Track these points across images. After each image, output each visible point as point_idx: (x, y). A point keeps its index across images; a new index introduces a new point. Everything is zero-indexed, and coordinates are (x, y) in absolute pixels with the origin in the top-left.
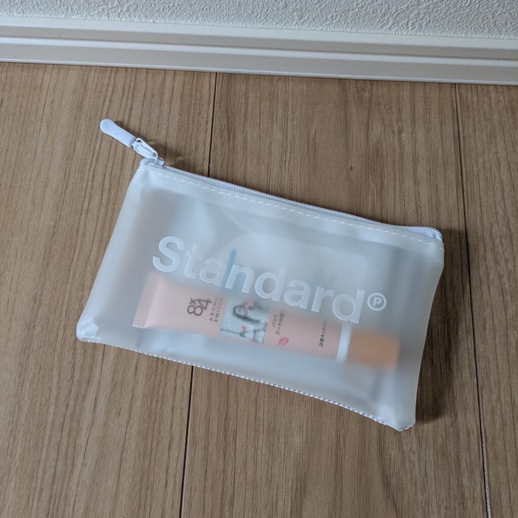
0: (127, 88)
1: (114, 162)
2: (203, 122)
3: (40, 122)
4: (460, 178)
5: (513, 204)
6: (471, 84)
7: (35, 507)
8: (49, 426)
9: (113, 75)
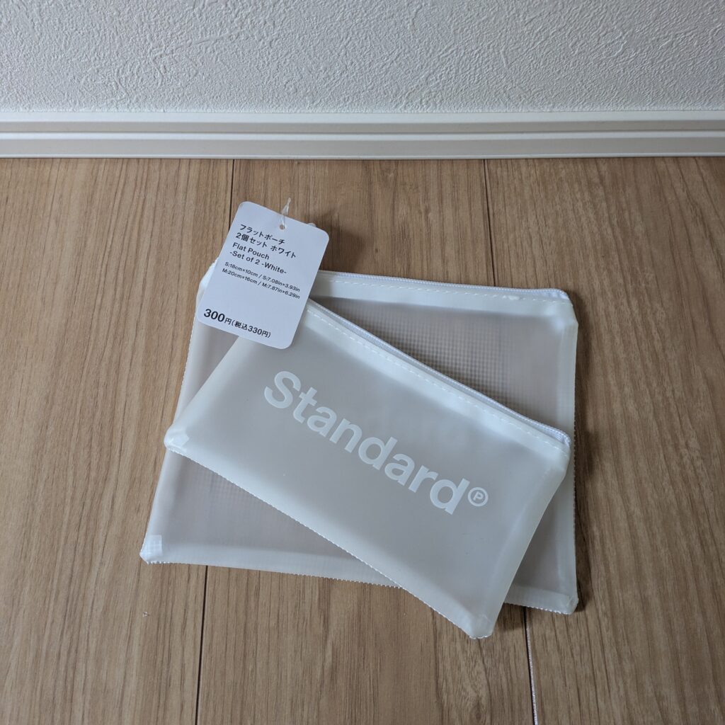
0: (139, 179)
1: (127, 255)
2: (220, 210)
3: (48, 218)
4: (490, 255)
5: (546, 279)
6: (501, 159)
7: (51, 609)
8: (65, 527)
9: (124, 166)
